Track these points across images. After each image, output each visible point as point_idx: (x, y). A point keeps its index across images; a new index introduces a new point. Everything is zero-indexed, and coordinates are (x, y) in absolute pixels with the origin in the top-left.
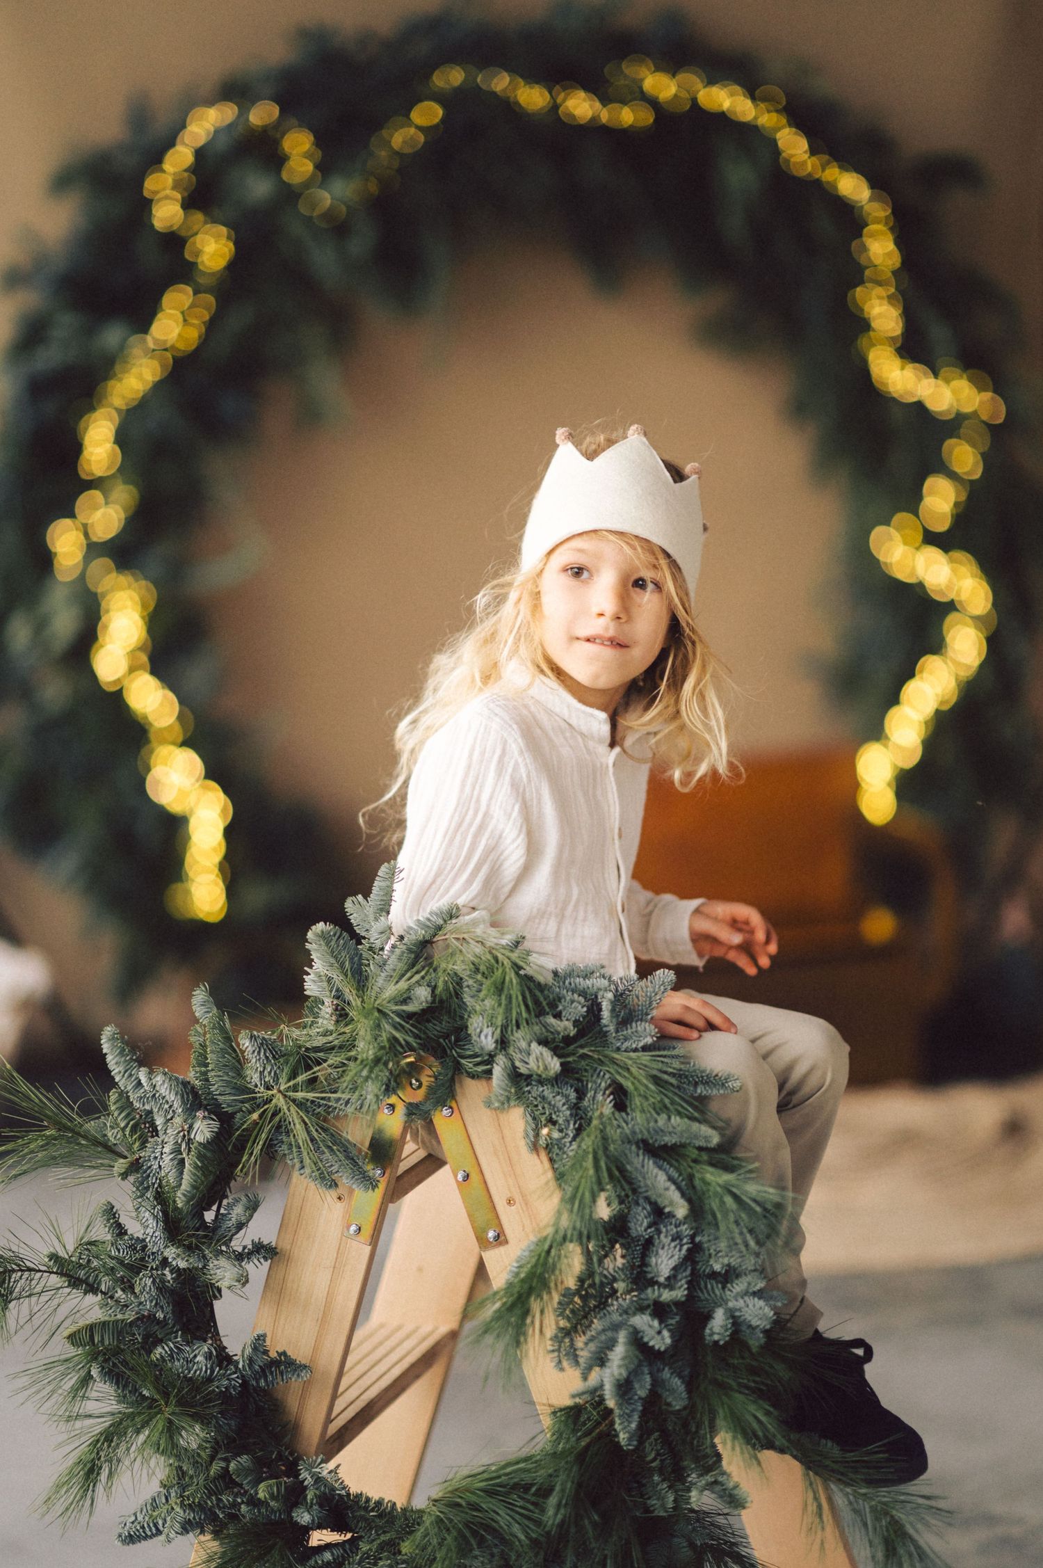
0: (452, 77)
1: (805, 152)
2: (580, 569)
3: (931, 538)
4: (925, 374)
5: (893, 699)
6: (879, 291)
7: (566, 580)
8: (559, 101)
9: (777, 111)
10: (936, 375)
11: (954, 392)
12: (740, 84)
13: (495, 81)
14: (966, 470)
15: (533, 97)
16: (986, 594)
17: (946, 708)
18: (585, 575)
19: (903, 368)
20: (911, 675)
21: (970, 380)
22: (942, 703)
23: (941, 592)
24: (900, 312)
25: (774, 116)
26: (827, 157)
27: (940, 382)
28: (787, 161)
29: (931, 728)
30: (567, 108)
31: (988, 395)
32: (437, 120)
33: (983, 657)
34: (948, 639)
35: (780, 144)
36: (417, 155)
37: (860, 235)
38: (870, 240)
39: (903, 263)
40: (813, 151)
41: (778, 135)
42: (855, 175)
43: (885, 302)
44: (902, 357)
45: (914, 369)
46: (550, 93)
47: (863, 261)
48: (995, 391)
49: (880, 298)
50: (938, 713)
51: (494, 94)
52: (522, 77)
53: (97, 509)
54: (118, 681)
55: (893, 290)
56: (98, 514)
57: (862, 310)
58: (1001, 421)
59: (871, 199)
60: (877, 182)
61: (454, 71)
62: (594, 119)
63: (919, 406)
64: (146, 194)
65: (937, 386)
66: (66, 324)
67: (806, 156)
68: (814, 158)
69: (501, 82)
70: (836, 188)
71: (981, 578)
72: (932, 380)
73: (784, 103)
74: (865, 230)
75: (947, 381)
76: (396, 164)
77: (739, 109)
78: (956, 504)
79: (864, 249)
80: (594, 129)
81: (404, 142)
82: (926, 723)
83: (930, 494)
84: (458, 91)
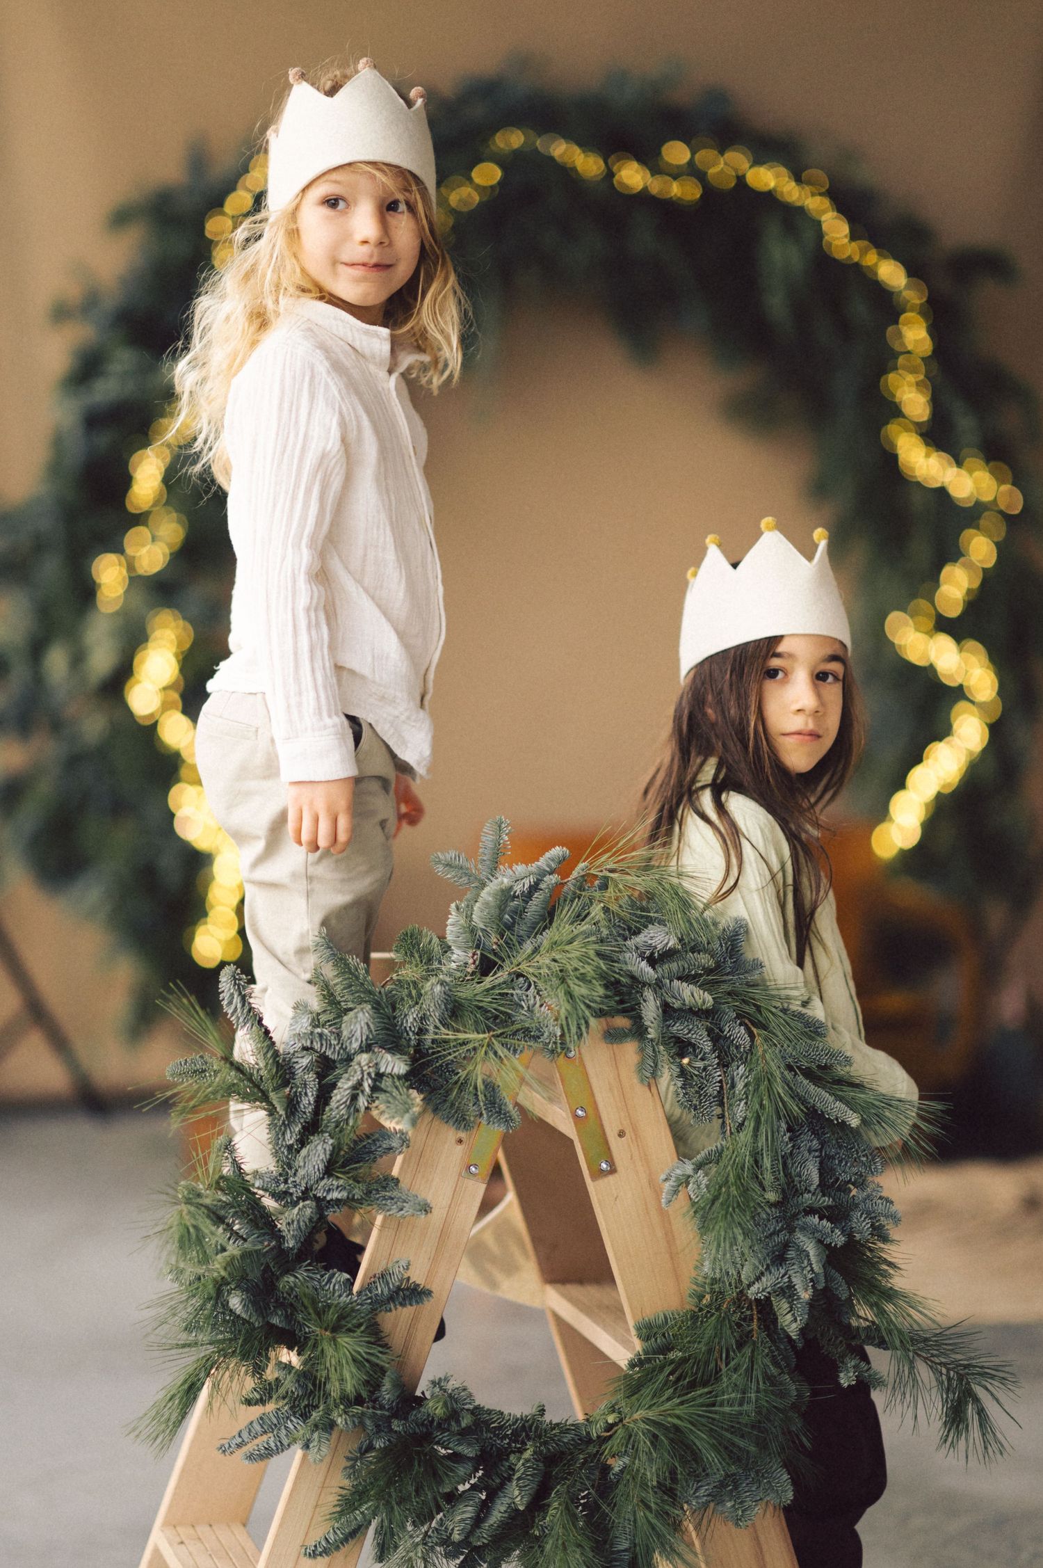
0: (513, 139)
1: (846, 236)
2: (336, 200)
3: (944, 625)
4: (950, 464)
5: (900, 784)
6: (911, 378)
7: (325, 211)
8: (615, 169)
9: (821, 194)
10: (959, 463)
11: (975, 482)
12: (785, 166)
13: (553, 146)
14: (981, 558)
15: (588, 164)
16: (992, 682)
17: (947, 791)
18: (342, 205)
19: (928, 456)
20: (918, 759)
21: (991, 473)
22: (944, 787)
23: (951, 677)
24: (928, 398)
25: (818, 199)
26: (865, 243)
27: (963, 472)
28: (830, 244)
29: (931, 810)
30: (621, 177)
31: (1006, 487)
32: (494, 182)
33: (986, 743)
34: (955, 726)
35: (825, 227)
36: (471, 213)
37: (897, 322)
38: (905, 328)
39: (934, 351)
40: (853, 237)
41: (823, 218)
42: (892, 262)
43: (914, 389)
44: (927, 444)
45: (939, 456)
46: (606, 163)
47: (897, 347)
48: (1014, 484)
49: (910, 385)
50: (939, 796)
51: (552, 159)
52: (580, 145)
53: (143, 545)
54: (152, 715)
55: (922, 377)
56: (144, 551)
57: (894, 396)
58: (1017, 512)
59: (907, 287)
60: (913, 271)
61: (514, 136)
62: (645, 189)
63: (942, 492)
64: (208, 234)
65: (958, 475)
66: (123, 360)
67: (846, 240)
68: (853, 244)
69: (561, 149)
70: (876, 274)
71: (987, 668)
72: (955, 469)
73: (827, 186)
74: (902, 318)
75: (970, 472)
76: (451, 222)
77: (786, 189)
78: (969, 591)
79: (900, 335)
80: (644, 198)
81: (460, 200)
82: (927, 805)
83: (945, 583)
84: (517, 155)
